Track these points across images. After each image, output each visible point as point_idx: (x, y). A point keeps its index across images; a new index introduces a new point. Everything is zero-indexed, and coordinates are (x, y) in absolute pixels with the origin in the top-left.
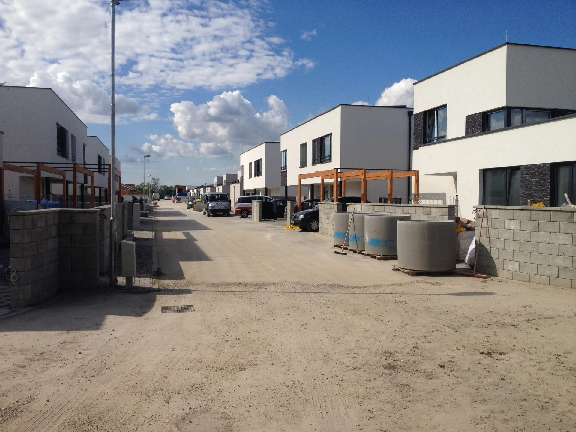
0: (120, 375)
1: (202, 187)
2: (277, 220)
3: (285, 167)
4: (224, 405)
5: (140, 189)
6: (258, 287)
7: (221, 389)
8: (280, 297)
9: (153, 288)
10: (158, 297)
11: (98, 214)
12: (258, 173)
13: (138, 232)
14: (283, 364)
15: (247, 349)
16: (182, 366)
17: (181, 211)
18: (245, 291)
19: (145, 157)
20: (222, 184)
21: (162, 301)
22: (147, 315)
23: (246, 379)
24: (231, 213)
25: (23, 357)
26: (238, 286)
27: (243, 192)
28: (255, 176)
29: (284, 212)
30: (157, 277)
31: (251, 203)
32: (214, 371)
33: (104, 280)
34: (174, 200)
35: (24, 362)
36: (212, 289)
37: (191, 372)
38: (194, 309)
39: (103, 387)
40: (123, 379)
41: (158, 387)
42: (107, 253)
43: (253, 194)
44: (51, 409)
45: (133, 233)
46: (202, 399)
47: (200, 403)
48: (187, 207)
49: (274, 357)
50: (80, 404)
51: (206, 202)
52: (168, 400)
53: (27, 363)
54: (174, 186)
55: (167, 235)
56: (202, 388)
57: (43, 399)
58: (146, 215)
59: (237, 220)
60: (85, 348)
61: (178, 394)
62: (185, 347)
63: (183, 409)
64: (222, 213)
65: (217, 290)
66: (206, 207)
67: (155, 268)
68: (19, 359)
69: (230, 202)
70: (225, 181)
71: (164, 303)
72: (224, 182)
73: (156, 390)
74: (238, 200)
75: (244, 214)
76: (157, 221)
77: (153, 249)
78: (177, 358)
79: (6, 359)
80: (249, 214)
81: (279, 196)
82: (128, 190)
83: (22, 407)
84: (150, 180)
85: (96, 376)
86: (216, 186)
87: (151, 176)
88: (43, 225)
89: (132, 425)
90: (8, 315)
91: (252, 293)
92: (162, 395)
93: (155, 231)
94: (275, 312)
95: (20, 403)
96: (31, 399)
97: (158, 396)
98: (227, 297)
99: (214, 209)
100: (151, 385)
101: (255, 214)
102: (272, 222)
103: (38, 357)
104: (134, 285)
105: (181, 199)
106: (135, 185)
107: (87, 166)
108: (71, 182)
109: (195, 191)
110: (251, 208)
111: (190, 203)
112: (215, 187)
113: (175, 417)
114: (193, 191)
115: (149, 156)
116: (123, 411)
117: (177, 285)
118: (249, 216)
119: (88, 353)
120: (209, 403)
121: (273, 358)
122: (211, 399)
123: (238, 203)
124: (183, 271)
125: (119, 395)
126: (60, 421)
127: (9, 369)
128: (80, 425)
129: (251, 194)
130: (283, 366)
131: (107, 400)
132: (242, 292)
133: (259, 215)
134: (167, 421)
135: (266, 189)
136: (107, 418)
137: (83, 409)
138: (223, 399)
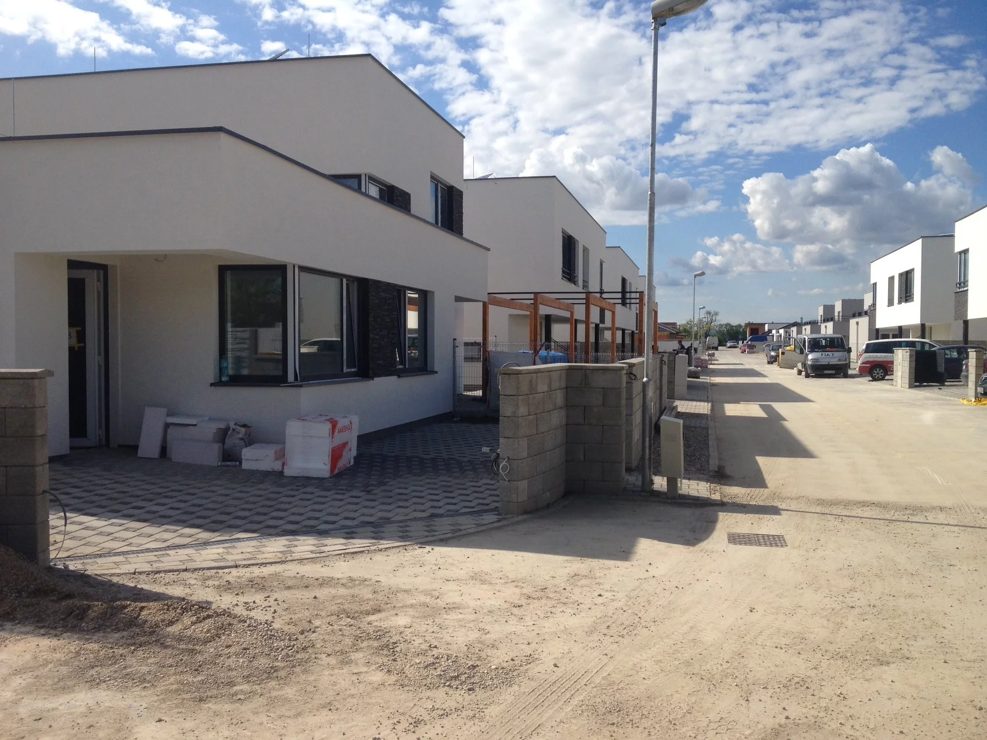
0: (664, 640)
1: (795, 324)
2: (947, 386)
3: (964, 284)
4: (851, 722)
5: (685, 331)
6: (908, 512)
7: (844, 692)
8: (955, 534)
9: (712, 499)
10: (721, 515)
11: (625, 372)
12: (906, 297)
13: (683, 402)
14: (968, 664)
15: (891, 627)
16: (769, 641)
17: (756, 368)
18: (883, 518)
19: (695, 276)
20: (832, 319)
21: (727, 522)
22: (704, 545)
23: (892, 681)
24: (850, 372)
25: (517, 591)
26: (869, 508)
27: (875, 332)
28: (900, 302)
29: (961, 371)
30: (718, 481)
31: (892, 352)
32: (829, 658)
33: (633, 480)
34: (743, 348)
35: (519, 600)
36: (818, 509)
37: (786, 654)
38: (785, 542)
39: (639, 656)
40: (668, 647)
41: (729, 671)
42: (636, 435)
43: (894, 336)
44: (561, 679)
45: (675, 404)
46: (808, 704)
47: (804, 710)
48: (766, 361)
49: (948, 648)
50: (603, 678)
51: (802, 352)
52: (747, 697)
53: (523, 602)
54: (743, 324)
55: (732, 410)
56: (807, 685)
57: (547, 662)
58: (695, 375)
59: (864, 385)
60: (607, 587)
61: (764, 688)
62: (773, 608)
63: (774, 717)
64: (833, 372)
65: (827, 512)
66: (803, 361)
67: (714, 463)
68: (511, 593)
69: (849, 350)
70: (839, 312)
71: (731, 526)
72: (836, 314)
73: (726, 677)
74: (864, 347)
75: (878, 374)
76: (714, 385)
77: (710, 432)
78: (758, 625)
79: (495, 592)
80: (886, 374)
81: (951, 339)
82: (665, 333)
83: (519, 669)
84: (703, 314)
85: (627, 636)
86: (821, 322)
87: (704, 307)
88: (546, 388)
89: (688, 729)
90: (495, 525)
91: (898, 523)
92: (736, 685)
93: (712, 402)
94: (945, 562)
95: (516, 662)
96: (530, 659)
97: (730, 687)
98: (847, 526)
99: (818, 363)
100: (717, 665)
101: (899, 374)
102: (936, 390)
103: (539, 594)
104: (680, 492)
105: (755, 346)
106: (678, 324)
107: (604, 296)
108: (581, 322)
109: (782, 331)
110: (892, 362)
111: (773, 353)
112: (819, 324)
113: (761, 729)
114: (778, 332)
115: (703, 274)
116: (671, 702)
117: (754, 497)
118: (887, 377)
119: (613, 598)
120: (822, 714)
121: (947, 650)
122: (825, 707)
123: (865, 353)
124: (764, 473)
125: (664, 674)
126: (575, 701)
127: (499, 607)
128: (604, 714)
129: (891, 336)
130: (968, 669)
131: (644, 678)
132: (876, 519)
133: (907, 376)
134: (748, 732)
135: (923, 326)
136: (646, 709)
137: (608, 688)
138: (848, 712)
